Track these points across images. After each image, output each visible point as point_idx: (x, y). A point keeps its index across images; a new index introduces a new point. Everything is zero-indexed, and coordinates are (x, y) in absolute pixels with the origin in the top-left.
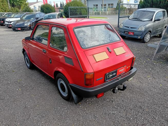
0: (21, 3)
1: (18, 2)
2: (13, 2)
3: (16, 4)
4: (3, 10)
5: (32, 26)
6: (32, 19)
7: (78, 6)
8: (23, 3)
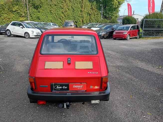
0: (112, 16)
1: (110, 14)
2: (106, 15)
3: (107, 16)
4: (96, 21)
5: (105, 35)
6: (109, 29)
7: (157, 18)
8: (114, 16)
